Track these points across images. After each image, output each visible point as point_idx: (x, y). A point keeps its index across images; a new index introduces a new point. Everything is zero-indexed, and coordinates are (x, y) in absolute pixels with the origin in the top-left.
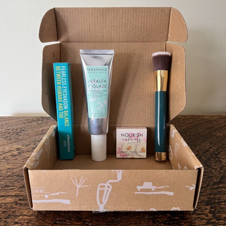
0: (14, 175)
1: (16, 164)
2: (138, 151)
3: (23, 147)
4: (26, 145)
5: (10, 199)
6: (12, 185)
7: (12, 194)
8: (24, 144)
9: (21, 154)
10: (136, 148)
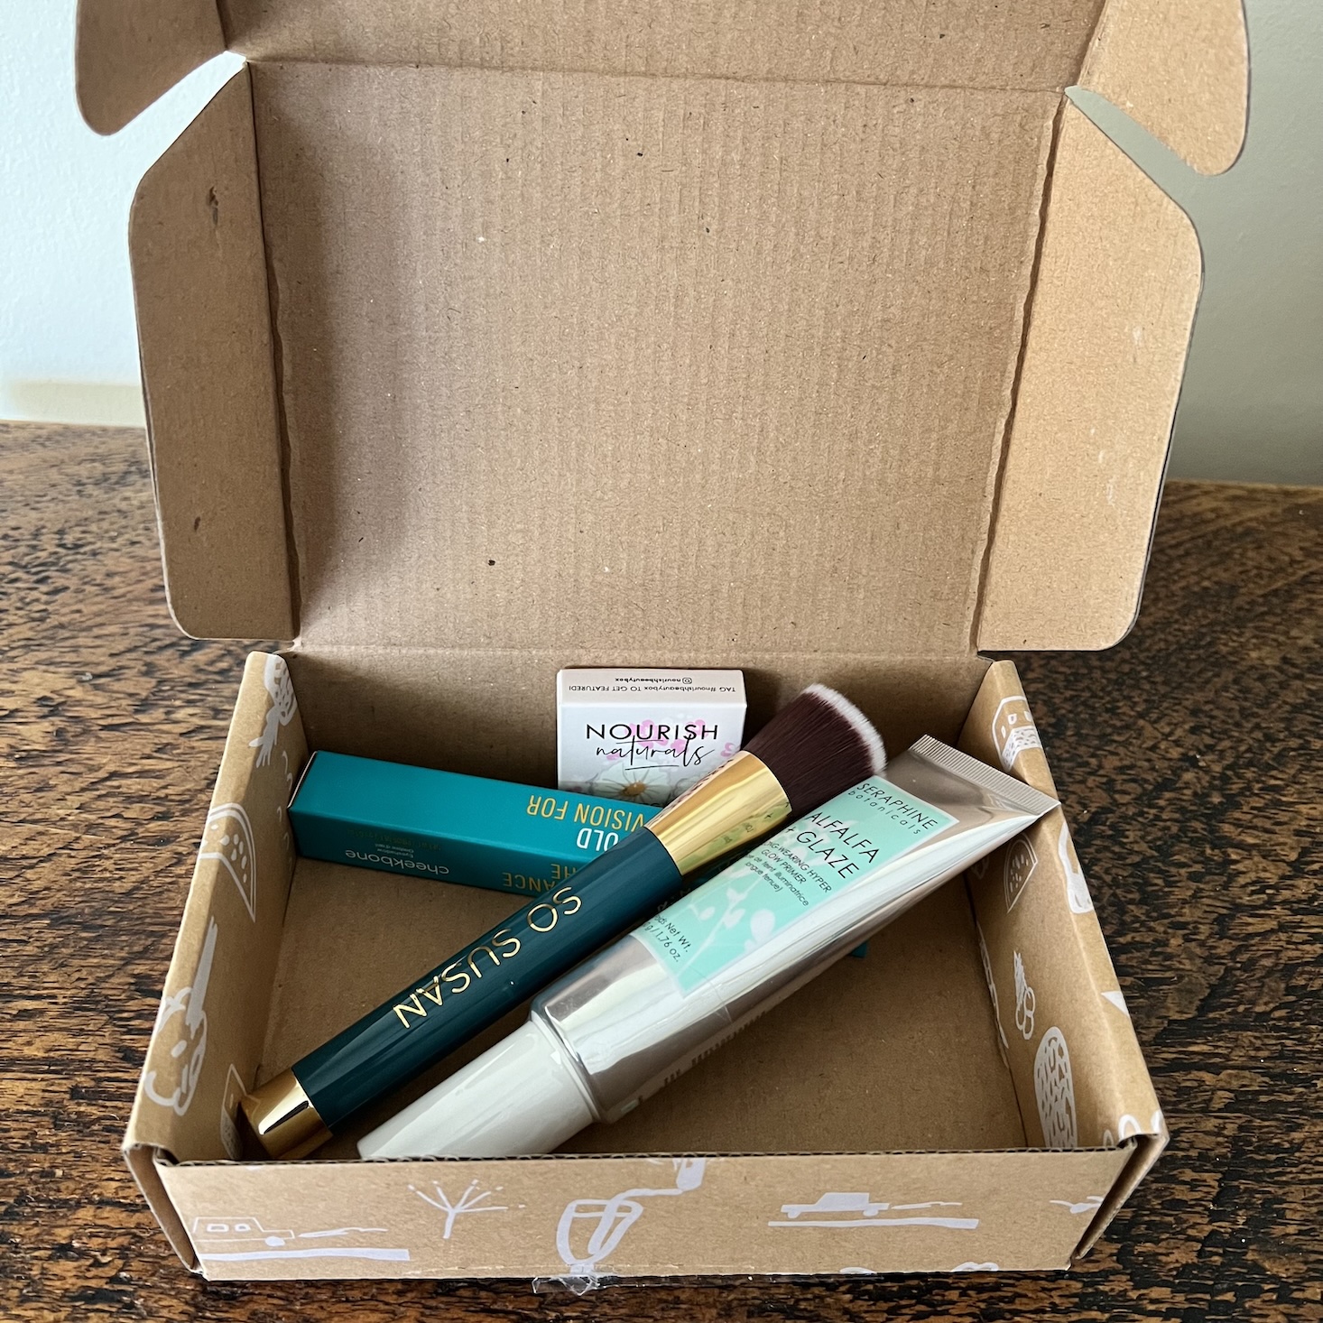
0: (35, 911)
1: (40, 827)
3: (77, 693)
4: (96, 676)
5: (20, 1088)
6: (25, 981)
7: (28, 1051)
8: (86, 664)
9: (67, 743)
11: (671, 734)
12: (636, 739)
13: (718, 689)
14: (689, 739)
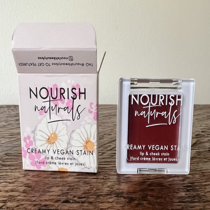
2: (75, 150)
10: (71, 138)
11: (65, 95)
12: (51, 99)
13: (85, 65)
14: (74, 99)
